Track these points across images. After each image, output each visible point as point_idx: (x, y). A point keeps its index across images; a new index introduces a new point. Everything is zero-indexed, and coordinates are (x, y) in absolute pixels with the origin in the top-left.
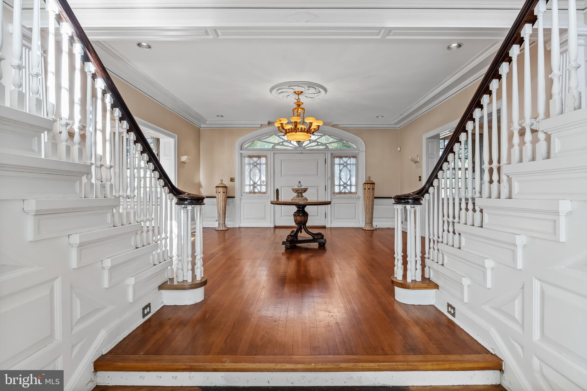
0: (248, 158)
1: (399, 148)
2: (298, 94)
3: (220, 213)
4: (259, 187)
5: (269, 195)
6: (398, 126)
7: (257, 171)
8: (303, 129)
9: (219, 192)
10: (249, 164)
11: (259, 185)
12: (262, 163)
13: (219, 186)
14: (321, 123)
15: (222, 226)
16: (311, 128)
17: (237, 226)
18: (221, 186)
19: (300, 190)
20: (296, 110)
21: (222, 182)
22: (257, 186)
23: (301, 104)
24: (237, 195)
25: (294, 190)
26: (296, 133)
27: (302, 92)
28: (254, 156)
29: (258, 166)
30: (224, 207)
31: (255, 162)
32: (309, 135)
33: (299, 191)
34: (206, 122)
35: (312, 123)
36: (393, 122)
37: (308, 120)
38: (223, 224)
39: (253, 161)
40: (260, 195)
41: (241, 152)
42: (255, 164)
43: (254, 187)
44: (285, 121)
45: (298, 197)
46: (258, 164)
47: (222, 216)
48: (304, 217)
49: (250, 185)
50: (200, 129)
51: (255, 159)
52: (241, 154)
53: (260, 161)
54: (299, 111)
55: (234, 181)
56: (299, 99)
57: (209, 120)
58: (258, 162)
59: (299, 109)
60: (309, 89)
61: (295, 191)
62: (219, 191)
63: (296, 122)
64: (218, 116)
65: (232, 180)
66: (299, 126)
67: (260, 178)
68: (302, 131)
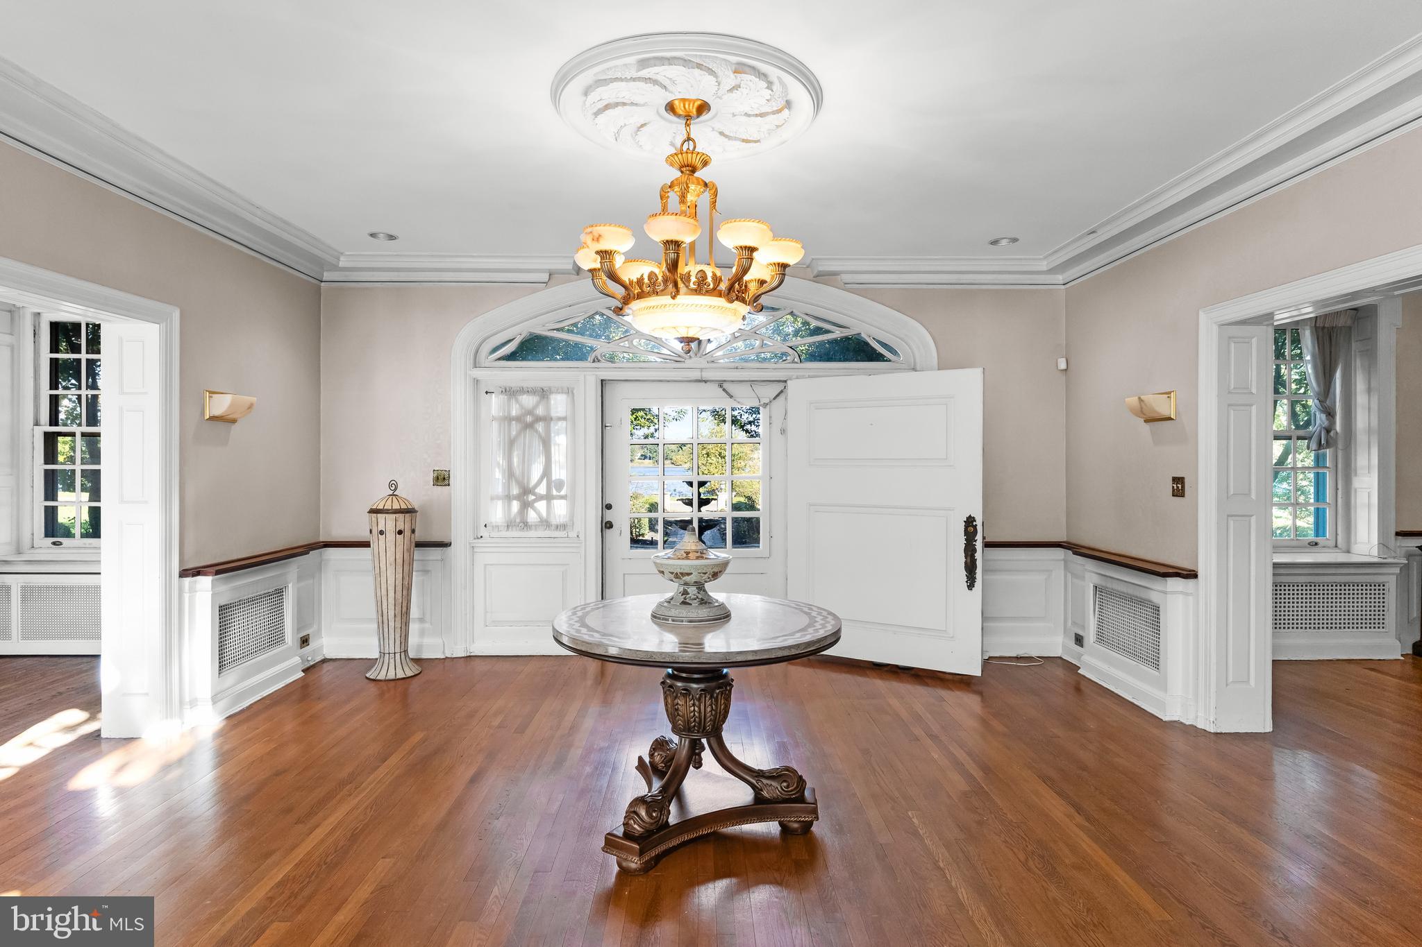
0: (502, 397)
1: (1064, 360)
2: (688, 118)
3: (385, 612)
4: (541, 506)
5: (578, 532)
6: (1060, 278)
7: (537, 446)
8: (709, 280)
9: (381, 533)
10: (507, 418)
11: (541, 498)
12: (554, 414)
13: (381, 507)
14: (792, 254)
15: (392, 661)
16: (746, 278)
17: (460, 652)
18: (388, 507)
19: (695, 573)
20: (677, 189)
21: (396, 489)
22: (535, 501)
23: (699, 165)
24: (459, 535)
25: (666, 572)
26: (673, 298)
27: (703, 108)
28: (523, 391)
29: (540, 427)
30: (399, 588)
31: (530, 412)
32: (735, 310)
33: (687, 578)
34: (339, 260)
35: (752, 250)
36: (1045, 263)
37: (731, 237)
38: (398, 656)
39: (522, 407)
40: (548, 533)
41: (478, 373)
42: (529, 419)
43: (525, 506)
44: (620, 241)
45: (684, 603)
46: (538, 419)
47: (392, 624)
48: (711, 697)
49: (508, 498)
50: (319, 288)
51: (528, 401)
52: (477, 382)
53: (548, 408)
54: (690, 198)
55: (447, 482)
56: (689, 139)
57: (347, 253)
58: (540, 411)
59: (692, 187)
60: (737, 87)
61: (667, 575)
62: (381, 527)
63: (677, 244)
64: (372, 235)
65: (442, 479)
66: (690, 268)
67: (547, 473)
68: (701, 288)
